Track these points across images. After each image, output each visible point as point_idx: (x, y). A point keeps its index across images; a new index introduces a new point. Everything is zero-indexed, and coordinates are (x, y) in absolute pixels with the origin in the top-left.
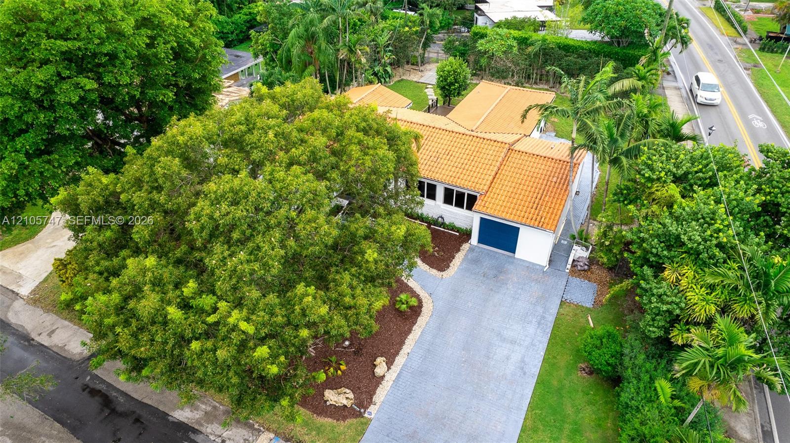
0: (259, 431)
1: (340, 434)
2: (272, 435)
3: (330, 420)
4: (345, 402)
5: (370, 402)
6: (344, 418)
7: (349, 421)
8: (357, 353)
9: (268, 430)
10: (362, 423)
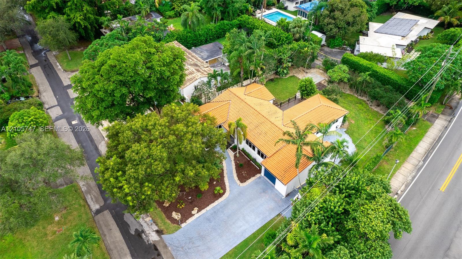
0: (148, 216)
1: (170, 228)
2: (151, 219)
3: (170, 222)
4: (177, 218)
5: (185, 222)
6: (174, 223)
7: (175, 225)
8: (191, 203)
9: (151, 217)
10: (178, 227)
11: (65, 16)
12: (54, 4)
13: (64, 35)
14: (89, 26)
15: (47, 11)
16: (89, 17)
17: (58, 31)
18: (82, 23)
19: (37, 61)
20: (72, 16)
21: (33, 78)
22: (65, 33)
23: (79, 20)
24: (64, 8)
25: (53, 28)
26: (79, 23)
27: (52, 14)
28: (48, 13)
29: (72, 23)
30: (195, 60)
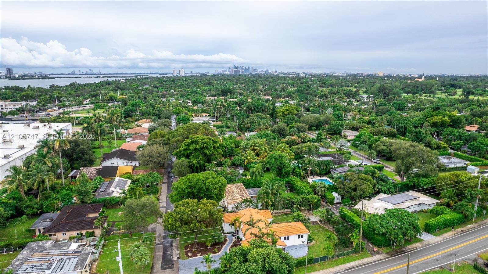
1: (184, 258)
4: (189, 255)
5: (192, 257)
7: (187, 257)
8: (200, 251)
10: (188, 259)
11: (189, 160)
12: (186, 154)
13: (184, 169)
14: (199, 167)
15: (182, 156)
16: (200, 163)
17: (182, 166)
18: (195, 165)
19: (167, 181)
20: (192, 160)
21: (161, 188)
22: (185, 168)
23: (194, 163)
24: (190, 156)
25: (180, 164)
26: (194, 164)
27: (184, 158)
28: (182, 158)
29: (191, 164)
30: (244, 193)
